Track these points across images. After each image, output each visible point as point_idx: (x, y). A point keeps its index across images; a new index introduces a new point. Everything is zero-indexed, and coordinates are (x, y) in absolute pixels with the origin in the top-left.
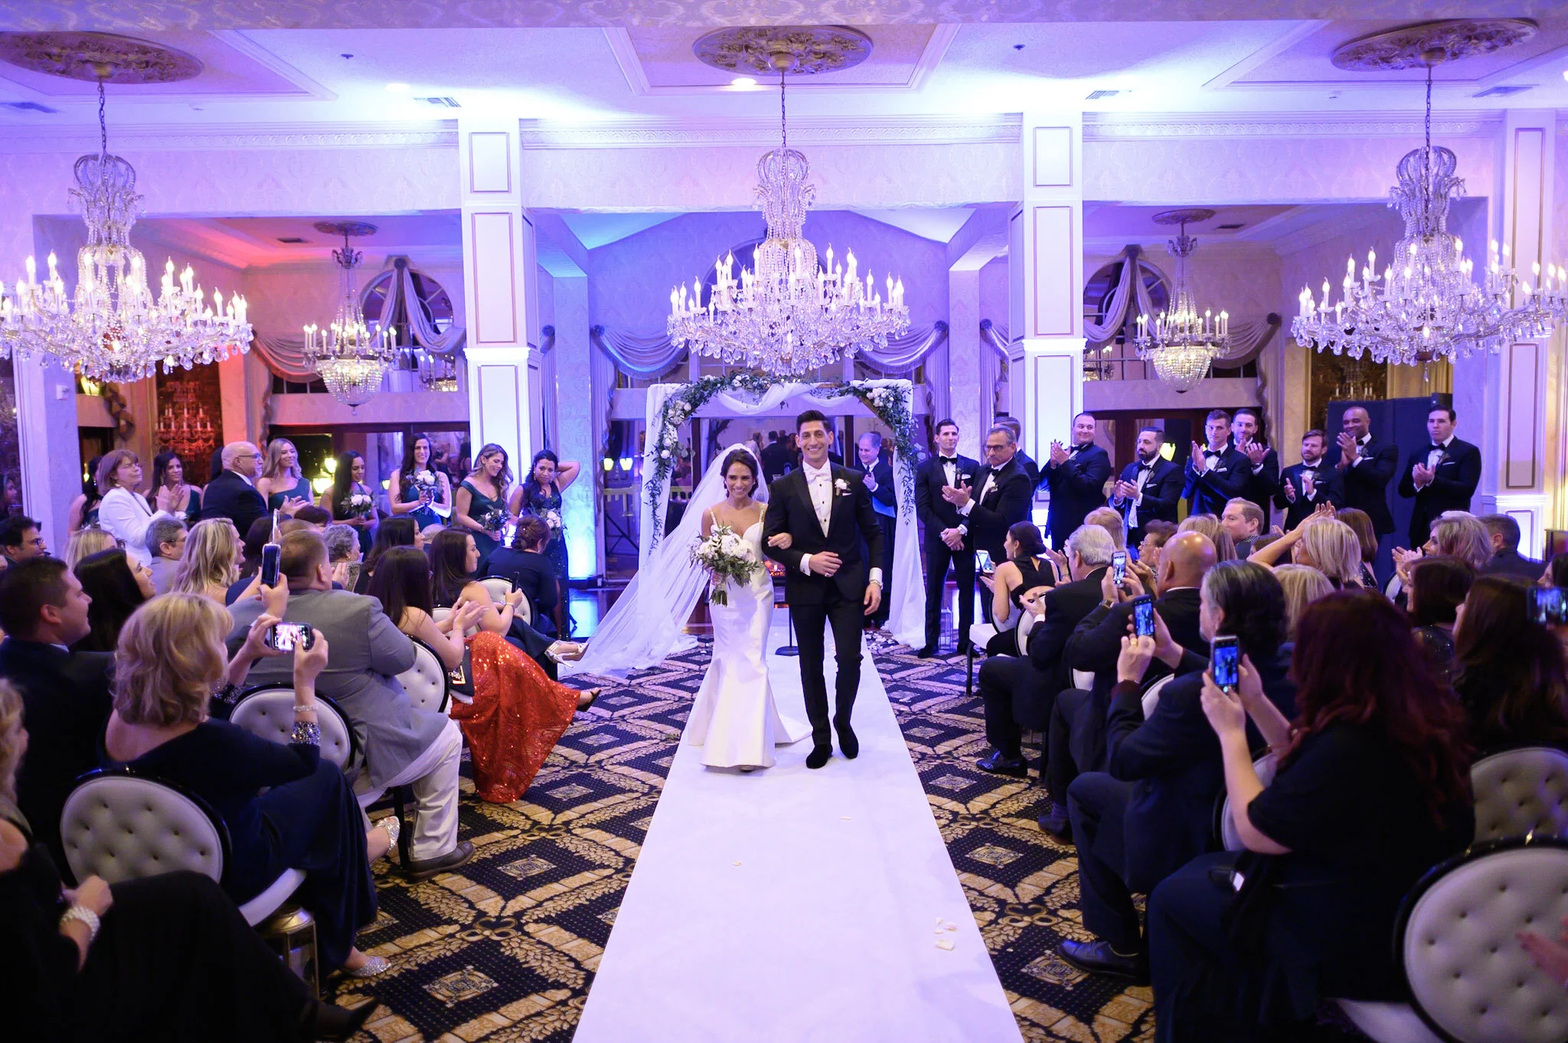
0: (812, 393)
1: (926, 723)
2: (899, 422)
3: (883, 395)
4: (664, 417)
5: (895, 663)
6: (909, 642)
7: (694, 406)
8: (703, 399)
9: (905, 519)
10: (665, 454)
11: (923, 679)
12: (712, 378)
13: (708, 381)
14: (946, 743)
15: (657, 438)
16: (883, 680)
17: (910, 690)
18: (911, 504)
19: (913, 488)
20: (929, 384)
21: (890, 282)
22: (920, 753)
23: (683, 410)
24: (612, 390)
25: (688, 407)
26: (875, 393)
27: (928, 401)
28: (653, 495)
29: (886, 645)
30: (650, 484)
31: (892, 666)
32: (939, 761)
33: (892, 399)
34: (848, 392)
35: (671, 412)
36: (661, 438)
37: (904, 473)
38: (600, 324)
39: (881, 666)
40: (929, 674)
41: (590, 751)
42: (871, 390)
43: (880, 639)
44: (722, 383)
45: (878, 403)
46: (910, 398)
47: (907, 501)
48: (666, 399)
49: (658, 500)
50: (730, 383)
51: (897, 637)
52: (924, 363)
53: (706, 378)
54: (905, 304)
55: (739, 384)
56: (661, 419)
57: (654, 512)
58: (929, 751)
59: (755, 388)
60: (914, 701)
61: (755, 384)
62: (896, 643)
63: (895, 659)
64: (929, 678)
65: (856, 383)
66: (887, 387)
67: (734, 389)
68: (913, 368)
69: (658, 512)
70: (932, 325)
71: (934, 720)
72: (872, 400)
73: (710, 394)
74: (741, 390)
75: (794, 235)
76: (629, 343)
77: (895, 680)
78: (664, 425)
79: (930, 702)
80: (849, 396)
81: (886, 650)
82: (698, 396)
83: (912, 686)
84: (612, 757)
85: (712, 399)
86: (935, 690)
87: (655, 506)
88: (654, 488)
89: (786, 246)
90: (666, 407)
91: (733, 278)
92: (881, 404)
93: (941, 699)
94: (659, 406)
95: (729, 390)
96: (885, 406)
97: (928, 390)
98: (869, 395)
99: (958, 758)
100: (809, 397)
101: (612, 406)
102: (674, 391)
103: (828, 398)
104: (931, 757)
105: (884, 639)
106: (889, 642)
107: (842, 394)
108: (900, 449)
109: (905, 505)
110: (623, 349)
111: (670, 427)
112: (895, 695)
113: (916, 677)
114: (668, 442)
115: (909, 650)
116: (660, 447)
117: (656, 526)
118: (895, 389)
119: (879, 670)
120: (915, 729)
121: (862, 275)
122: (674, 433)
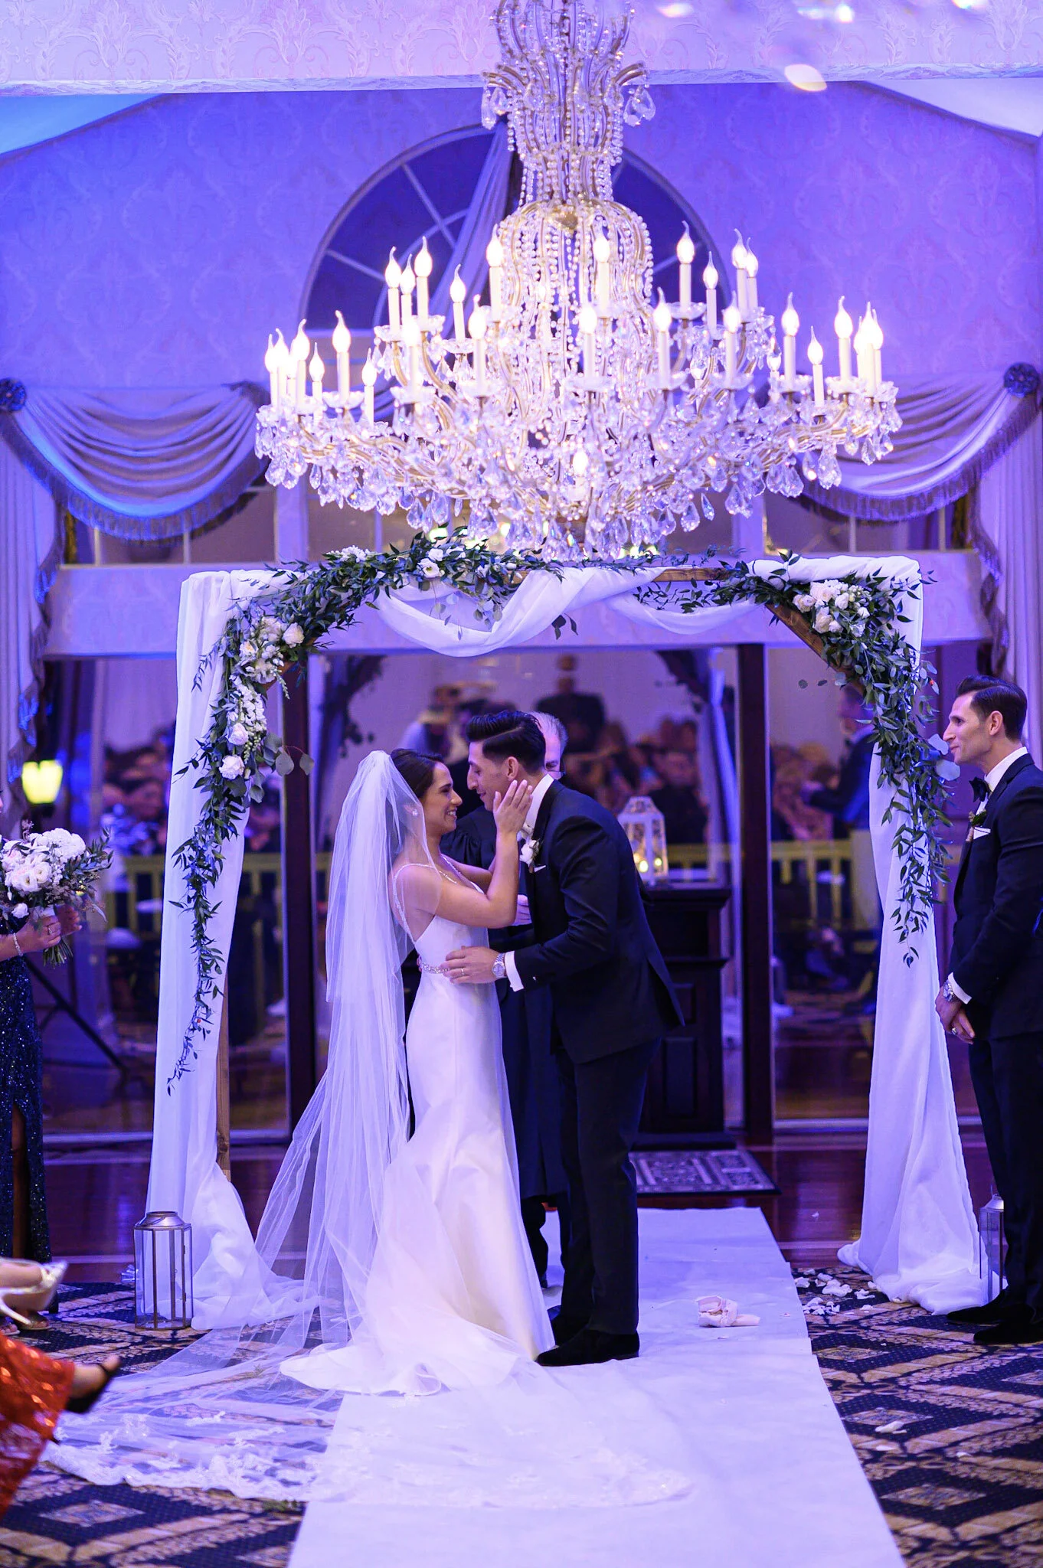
0: (641, 594)
1: (941, 1478)
2: (885, 677)
3: (841, 602)
4: (229, 662)
5: (875, 1345)
6: (918, 1293)
7: (313, 632)
8: (337, 612)
9: (904, 948)
10: (231, 766)
11: (944, 1382)
12: (361, 555)
13: (351, 563)
14: (987, 1519)
15: (208, 721)
16: (835, 1386)
17: (907, 1406)
18: (919, 906)
19: (924, 861)
20: (989, 551)
21: (842, 322)
22: (919, 1539)
23: (281, 643)
24: (47, 572)
25: (294, 635)
26: (819, 594)
27: (986, 600)
28: (196, 883)
29: (849, 1303)
30: (189, 852)
31: (864, 1354)
32: (962, 1554)
33: (864, 612)
34: (741, 591)
35: (247, 650)
36: (221, 725)
37: (900, 819)
38: (16, 376)
39: (832, 1354)
40: (965, 1369)
41: (74, 1536)
42: (804, 587)
43: (835, 1288)
44: (390, 568)
45: (824, 621)
46: (914, 609)
47: (908, 897)
48: (235, 613)
49: (211, 895)
50: (412, 569)
51: (883, 1284)
52: (974, 489)
53: (345, 554)
54: (885, 378)
55: (435, 572)
56: (219, 669)
57: (199, 927)
58: (942, 1534)
59: (481, 581)
60: (914, 1430)
61: (483, 570)
62: (881, 1298)
63: (872, 1336)
64: (964, 1381)
65: (763, 568)
66: (850, 580)
67: (424, 583)
68: (941, 504)
69: (209, 930)
70: (997, 378)
71: (963, 1471)
72: (810, 615)
73: (357, 599)
74: (442, 589)
75: (591, 195)
76: (103, 432)
77: (869, 1386)
78: (228, 686)
79: (956, 1433)
80: (746, 604)
81: (850, 1315)
82: (322, 604)
83: (913, 1397)
84: (133, 1548)
85: (358, 613)
86: (974, 1407)
87: (202, 913)
88: (200, 861)
89: (571, 222)
90: (234, 634)
91: (433, 312)
92: (835, 626)
93: (988, 1426)
94: (214, 633)
95: (410, 588)
96: (845, 633)
97: (986, 569)
98: (801, 601)
99: (1013, 1548)
100: (630, 606)
101: (47, 618)
102: (255, 591)
103: (687, 608)
104: (946, 1546)
105: (846, 1289)
106: (861, 1295)
107: (725, 598)
108: (888, 751)
109: (905, 907)
110: (80, 449)
111: (247, 691)
112: (865, 1417)
113: (926, 1377)
114: (238, 734)
115: (916, 1313)
116: (217, 747)
117: (204, 967)
118: (872, 584)
119: (823, 1363)
120: (911, 1491)
121: (771, 301)
122: (257, 710)
